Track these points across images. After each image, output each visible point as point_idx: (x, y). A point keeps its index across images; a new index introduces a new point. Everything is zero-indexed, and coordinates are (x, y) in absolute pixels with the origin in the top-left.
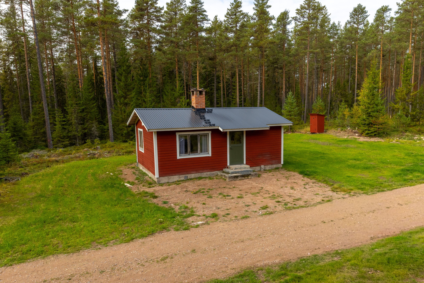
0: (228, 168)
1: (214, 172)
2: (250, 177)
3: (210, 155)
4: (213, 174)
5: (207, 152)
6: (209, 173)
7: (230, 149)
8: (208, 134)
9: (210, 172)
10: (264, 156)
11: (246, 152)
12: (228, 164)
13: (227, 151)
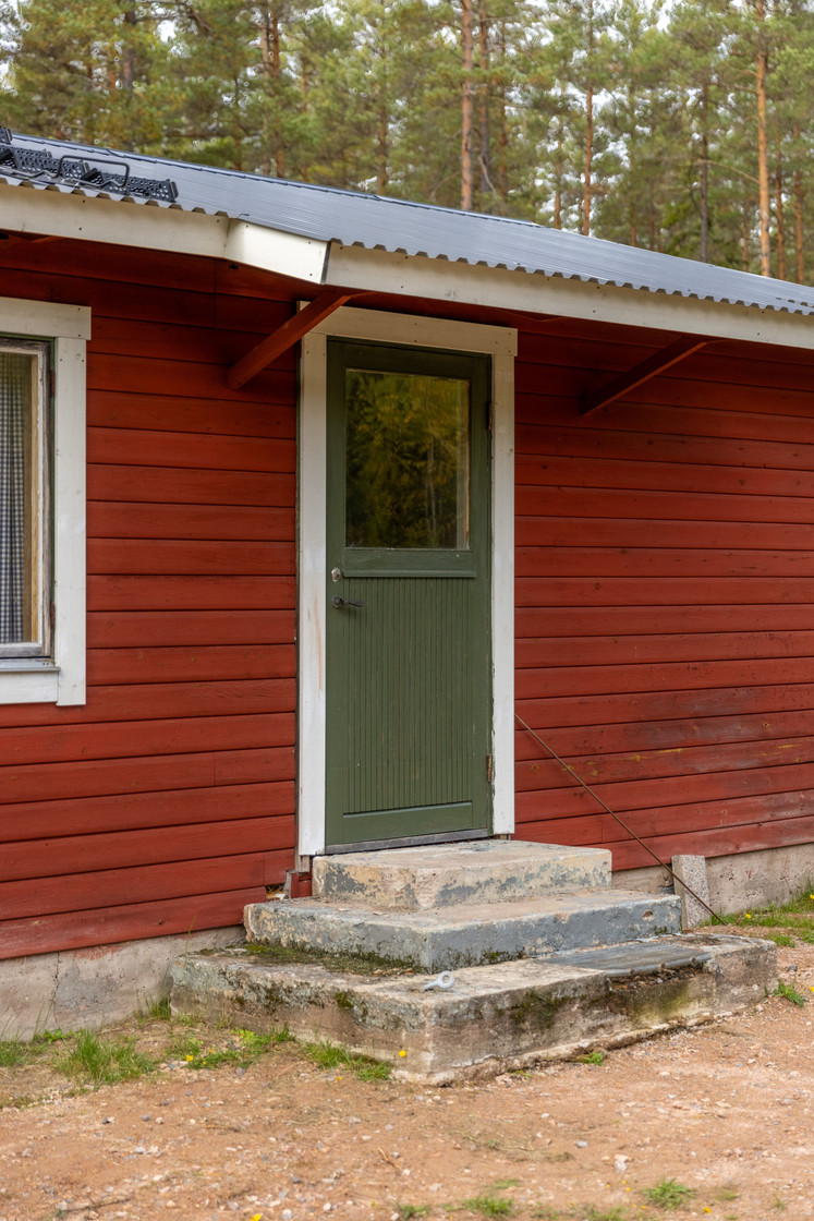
0: (303, 886)
1: (116, 962)
2: (692, 1012)
3: (68, 687)
4: (109, 985)
5: (27, 635)
6: (38, 975)
7: (340, 607)
8: (48, 344)
9: (66, 963)
10: (699, 733)
11: (519, 667)
12: (312, 837)
13: (295, 644)
